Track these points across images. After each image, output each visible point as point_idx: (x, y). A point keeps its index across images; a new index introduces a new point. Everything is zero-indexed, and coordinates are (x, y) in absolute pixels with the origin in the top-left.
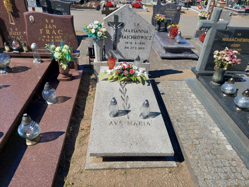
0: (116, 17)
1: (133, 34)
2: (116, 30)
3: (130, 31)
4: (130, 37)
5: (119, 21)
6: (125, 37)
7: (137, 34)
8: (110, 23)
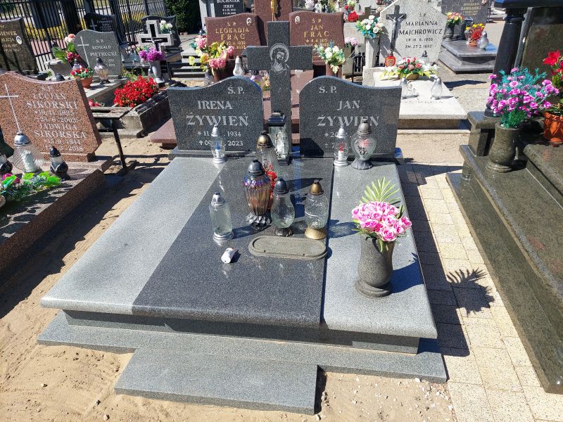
0: (397, 8)
1: (417, 28)
2: (397, 24)
3: (414, 24)
4: (414, 32)
5: (401, 12)
6: (407, 33)
7: (423, 28)
8: (390, 15)
